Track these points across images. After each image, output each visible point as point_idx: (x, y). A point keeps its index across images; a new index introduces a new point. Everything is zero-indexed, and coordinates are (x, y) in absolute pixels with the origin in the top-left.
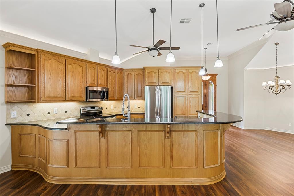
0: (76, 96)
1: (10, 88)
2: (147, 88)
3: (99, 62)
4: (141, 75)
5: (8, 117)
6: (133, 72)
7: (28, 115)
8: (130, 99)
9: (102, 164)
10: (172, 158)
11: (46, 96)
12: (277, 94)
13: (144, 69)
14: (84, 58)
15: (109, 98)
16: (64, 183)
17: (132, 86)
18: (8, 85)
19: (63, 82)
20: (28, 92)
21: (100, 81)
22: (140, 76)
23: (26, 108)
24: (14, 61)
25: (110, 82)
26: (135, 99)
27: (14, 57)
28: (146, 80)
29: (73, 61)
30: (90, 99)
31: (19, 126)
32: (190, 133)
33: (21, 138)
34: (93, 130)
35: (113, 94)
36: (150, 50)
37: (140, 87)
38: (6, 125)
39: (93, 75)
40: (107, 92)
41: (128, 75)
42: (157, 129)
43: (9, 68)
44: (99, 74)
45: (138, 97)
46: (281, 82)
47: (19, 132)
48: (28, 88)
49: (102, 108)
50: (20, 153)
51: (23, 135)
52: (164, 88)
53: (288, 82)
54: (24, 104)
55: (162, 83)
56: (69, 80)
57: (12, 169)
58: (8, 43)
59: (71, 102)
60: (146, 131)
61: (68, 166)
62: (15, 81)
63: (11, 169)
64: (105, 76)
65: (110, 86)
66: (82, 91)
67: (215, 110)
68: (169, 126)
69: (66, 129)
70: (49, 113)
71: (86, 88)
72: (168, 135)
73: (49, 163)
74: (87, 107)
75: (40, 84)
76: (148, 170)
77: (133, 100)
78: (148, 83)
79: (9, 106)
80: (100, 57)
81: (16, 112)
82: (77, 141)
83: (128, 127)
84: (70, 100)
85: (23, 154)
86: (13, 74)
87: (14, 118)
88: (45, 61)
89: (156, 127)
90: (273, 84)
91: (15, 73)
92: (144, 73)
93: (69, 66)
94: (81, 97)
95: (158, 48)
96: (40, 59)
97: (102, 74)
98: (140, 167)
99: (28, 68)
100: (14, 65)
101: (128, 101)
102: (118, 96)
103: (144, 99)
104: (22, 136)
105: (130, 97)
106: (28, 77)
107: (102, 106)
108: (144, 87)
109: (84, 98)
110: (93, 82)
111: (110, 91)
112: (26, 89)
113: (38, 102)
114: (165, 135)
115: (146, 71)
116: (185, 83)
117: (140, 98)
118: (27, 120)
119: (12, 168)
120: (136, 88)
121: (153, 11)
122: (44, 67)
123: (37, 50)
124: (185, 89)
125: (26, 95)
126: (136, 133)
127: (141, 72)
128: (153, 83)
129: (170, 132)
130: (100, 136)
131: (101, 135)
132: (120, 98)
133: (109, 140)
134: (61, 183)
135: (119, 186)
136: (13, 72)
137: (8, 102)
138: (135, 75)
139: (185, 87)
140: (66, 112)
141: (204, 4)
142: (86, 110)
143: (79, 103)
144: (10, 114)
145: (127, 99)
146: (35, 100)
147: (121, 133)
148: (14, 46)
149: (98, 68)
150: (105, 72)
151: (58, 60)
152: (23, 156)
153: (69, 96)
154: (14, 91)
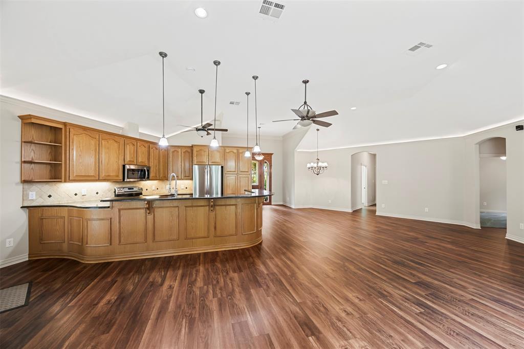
0: (111, 175)
1: (27, 165)
2: (196, 168)
3: (138, 138)
4: (189, 153)
5: (24, 199)
6: (180, 150)
7: (50, 196)
8: (178, 179)
9: (148, 239)
10: (215, 228)
11: (75, 175)
12: (318, 174)
13: (192, 147)
14: (120, 133)
15: (151, 178)
16: (106, 261)
17: (179, 164)
18: (25, 162)
19: (96, 159)
20: (50, 170)
21: (140, 158)
22: (187, 154)
23: (47, 189)
24: (33, 134)
25: (152, 160)
26: (181, 179)
27: (33, 130)
28: (195, 158)
29: (108, 137)
30: (128, 178)
31: (40, 209)
32: (231, 206)
33: (42, 222)
34: (139, 207)
35: (156, 174)
36: (198, 130)
37: (187, 165)
38: (21, 207)
39: (132, 152)
40: (148, 171)
41: (173, 152)
42: (203, 204)
43: (26, 142)
44: (139, 150)
45: (185, 177)
46: (320, 164)
47: (40, 216)
48: (50, 166)
49: (142, 189)
50: (41, 239)
51: (45, 218)
52: (216, 168)
53: (325, 164)
54: (45, 184)
55: (212, 162)
56: (104, 156)
57: (30, 259)
58: (30, 115)
59: (105, 181)
60: (192, 206)
61: (111, 244)
62: (34, 157)
63: (27, 259)
64: (147, 153)
65: (151, 165)
66: (119, 169)
67: (270, 190)
68: (212, 200)
69: (109, 207)
70: (76, 194)
71: (124, 166)
72: (212, 209)
73: (87, 244)
74: (124, 188)
75: (68, 161)
76: (194, 240)
77: (180, 179)
78: (197, 162)
79: (26, 186)
80: (140, 131)
81: (34, 193)
82: (122, 218)
83: (176, 203)
84: (104, 180)
85: (45, 241)
86: (32, 150)
87: (33, 200)
88: (75, 137)
89: (202, 203)
90: (315, 165)
91: (34, 148)
92: (192, 151)
93: (103, 141)
94: (118, 176)
95: (206, 129)
96: (68, 133)
97: (142, 151)
98: (186, 239)
99: (51, 142)
100: (33, 138)
101: (175, 181)
102: (161, 176)
103: (192, 179)
104: (44, 220)
105: (177, 177)
106: (51, 152)
107: (141, 187)
108: (192, 166)
109: (121, 177)
110: (132, 160)
111: (151, 170)
112: (49, 167)
113: (65, 181)
114: (209, 209)
115: (195, 149)
116: (235, 162)
117: (188, 178)
118: (49, 202)
119: (29, 257)
120: (182, 168)
121: (202, 92)
122: (73, 142)
123: (64, 123)
124: (236, 169)
125: (48, 173)
126: (182, 208)
127: (189, 150)
128: (202, 162)
129: (214, 206)
130: (146, 212)
131: (148, 211)
132: (164, 178)
133: (156, 216)
134: (103, 261)
135: (166, 257)
136: (32, 148)
137: (25, 182)
138: (183, 153)
139: (235, 167)
140: (97, 193)
141: (249, 93)
142: (123, 191)
143: (113, 183)
144: (28, 195)
145: (173, 179)
146: (61, 179)
147: (168, 209)
148: (37, 119)
149: (138, 144)
150: (147, 149)
151: (90, 135)
152: (45, 242)
153: (103, 175)
154: (32, 169)
